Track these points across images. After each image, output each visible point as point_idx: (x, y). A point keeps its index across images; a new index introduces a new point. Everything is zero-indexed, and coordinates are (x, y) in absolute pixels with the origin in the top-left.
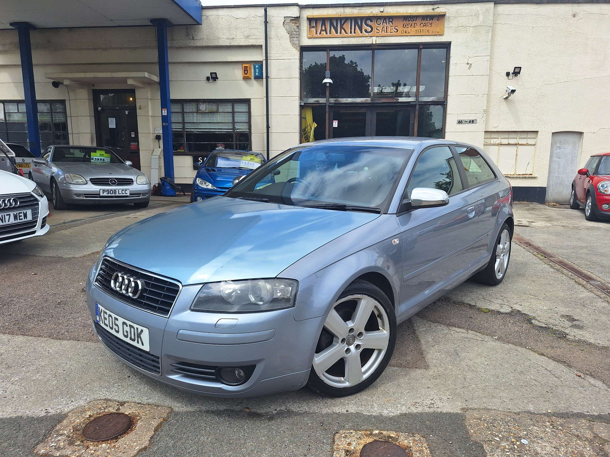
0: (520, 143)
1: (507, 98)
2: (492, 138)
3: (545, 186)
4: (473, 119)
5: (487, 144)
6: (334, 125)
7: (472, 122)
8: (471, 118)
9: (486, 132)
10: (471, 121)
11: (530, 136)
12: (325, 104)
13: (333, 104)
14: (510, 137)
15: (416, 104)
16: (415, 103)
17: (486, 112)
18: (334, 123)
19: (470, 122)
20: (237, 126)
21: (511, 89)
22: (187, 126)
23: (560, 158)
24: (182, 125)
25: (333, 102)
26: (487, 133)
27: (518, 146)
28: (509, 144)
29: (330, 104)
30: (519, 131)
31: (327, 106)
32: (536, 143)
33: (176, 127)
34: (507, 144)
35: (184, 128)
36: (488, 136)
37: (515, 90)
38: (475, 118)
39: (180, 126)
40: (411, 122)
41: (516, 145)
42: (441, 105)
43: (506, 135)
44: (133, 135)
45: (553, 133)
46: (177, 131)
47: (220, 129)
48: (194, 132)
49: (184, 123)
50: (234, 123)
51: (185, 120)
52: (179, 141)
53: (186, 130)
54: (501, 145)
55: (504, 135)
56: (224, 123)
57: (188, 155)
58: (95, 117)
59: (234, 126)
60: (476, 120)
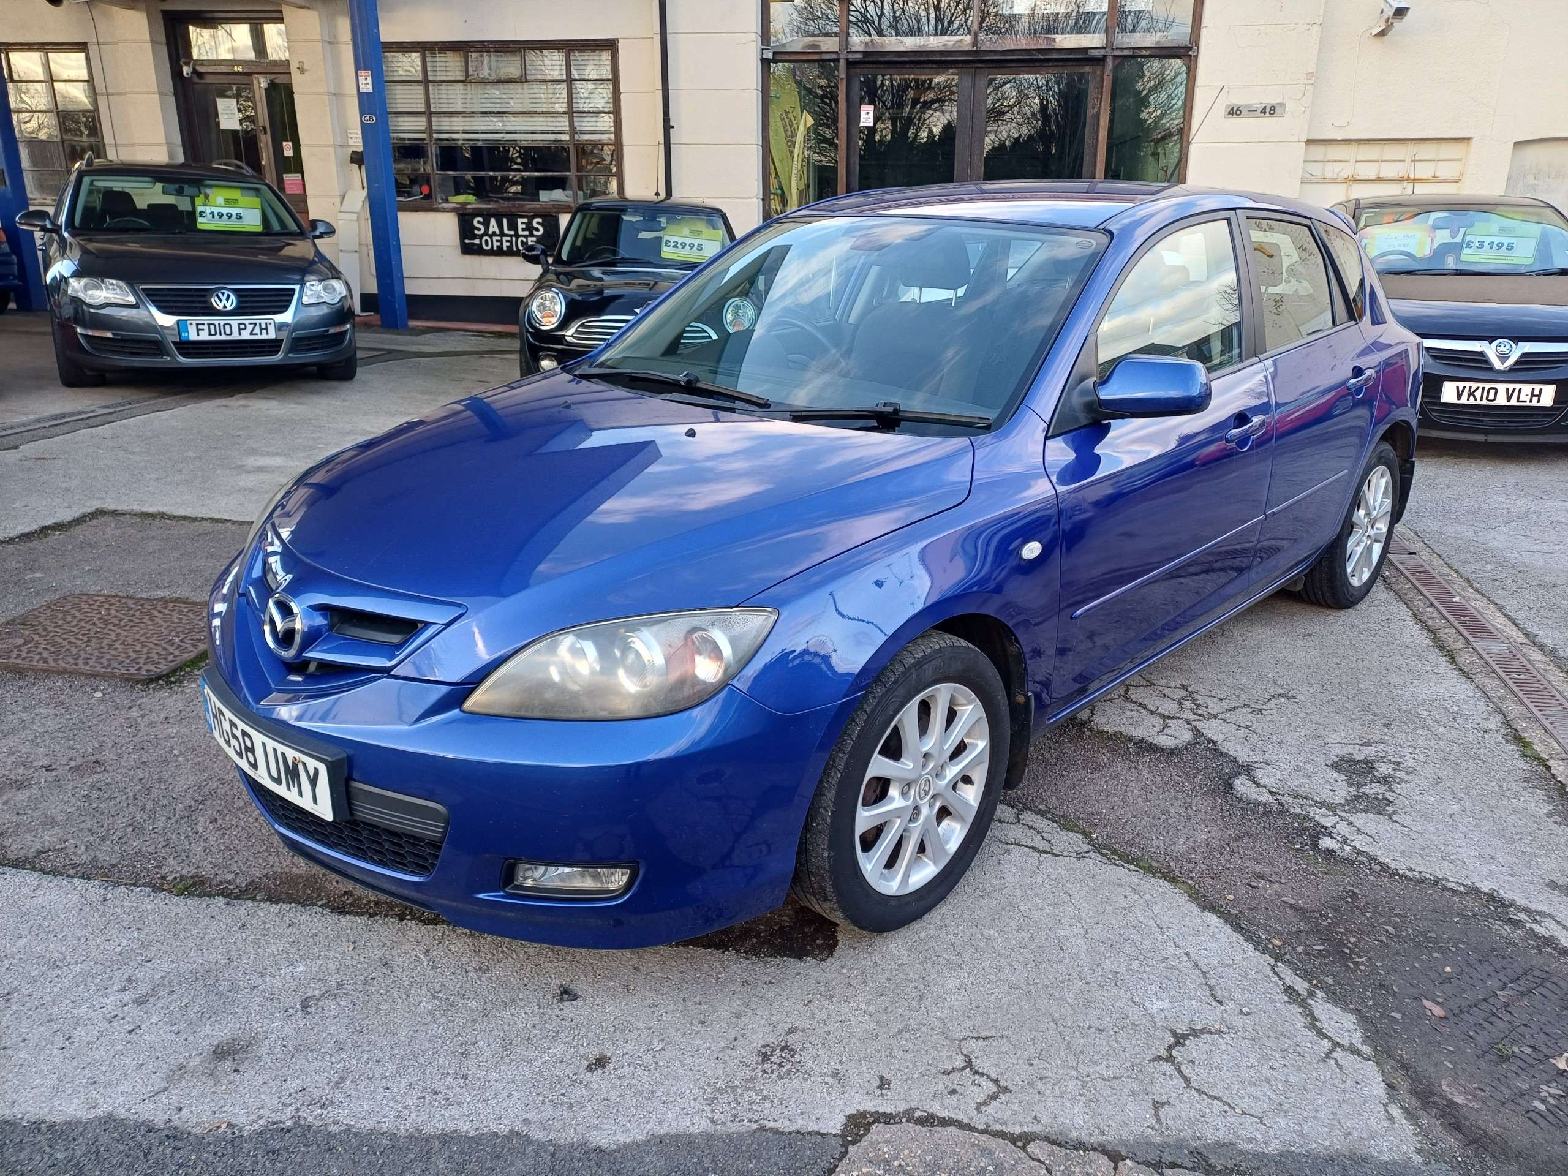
0: (1412, 176)
1: (1382, 34)
2: (1328, 161)
4: (1273, 102)
5: (1314, 179)
6: (862, 120)
7: (1271, 110)
8: (1269, 100)
9: (1310, 142)
10: (1268, 110)
11: (1447, 150)
12: (834, 56)
13: (859, 56)
14: (1385, 158)
15: (1105, 56)
16: (1102, 52)
17: (1315, 79)
18: (863, 114)
19: (1263, 112)
20: (581, 124)
21: (1396, 5)
22: (436, 123)
24: (424, 119)
25: (861, 49)
26: (1314, 147)
27: (1405, 185)
28: (1380, 179)
29: (850, 56)
30: (1412, 140)
31: (842, 63)
32: (1461, 174)
33: (409, 128)
34: (1374, 177)
35: (430, 129)
36: (1318, 152)
37: (1408, 9)
38: (1279, 101)
39: (421, 123)
40: (1091, 112)
42: (1179, 58)
43: (1373, 152)
44: (288, 152)
45: (1516, 144)
46: (409, 139)
47: (533, 132)
48: (460, 143)
49: (429, 114)
50: (571, 112)
51: (432, 106)
52: (418, 170)
53: (435, 136)
54: (1355, 181)
55: (1366, 152)
56: (543, 113)
57: (444, 210)
58: (176, 94)
59: (571, 122)
60: (1282, 105)
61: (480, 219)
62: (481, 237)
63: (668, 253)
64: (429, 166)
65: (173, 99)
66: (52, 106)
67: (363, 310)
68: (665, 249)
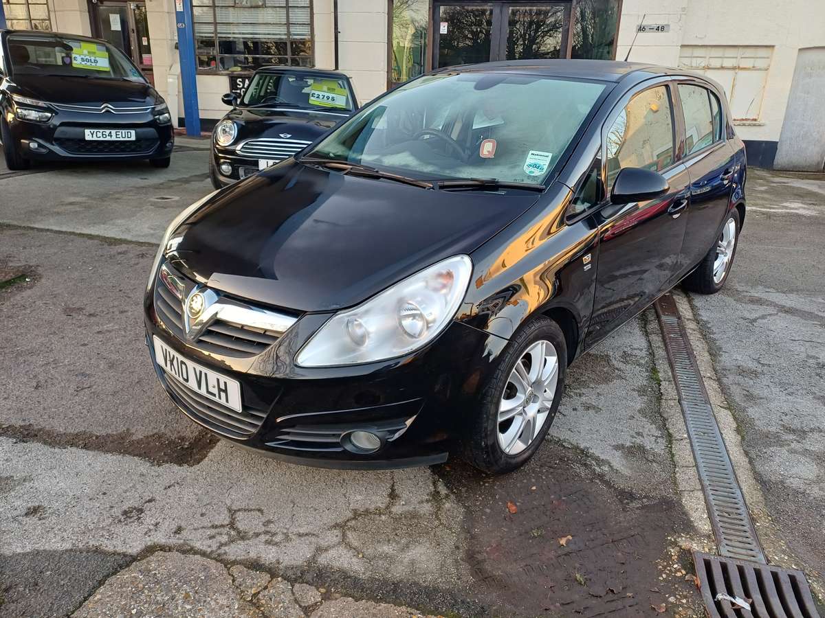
0: (741, 66)
2: (694, 57)
3: (776, 139)
4: (664, 24)
6: (441, 30)
7: (660, 29)
8: (661, 23)
9: (683, 46)
11: (760, 53)
14: (726, 56)
17: (685, 11)
18: (442, 27)
19: (658, 29)
20: (293, 30)
22: (219, 29)
23: (808, 93)
24: (213, 26)
26: (685, 49)
27: (737, 71)
28: (722, 68)
30: (742, 46)
32: (769, 66)
33: (206, 31)
34: (718, 67)
35: (216, 32)
36: (688, 52)
38: (666, 23)
41: (734, 68)
43: (719, 52)
44: (145, 43)
45: (800, 50)
46: (205, 37)
47: (269, 34)
48: (231, 39)
49: (215, 24)
50: (288, 24)
51: (217, 19)
52: (210, 53)
53: (219, 35)
54: (709, 68)
55: (715, 52)
56: (274, 24)
57: (222, 75)
58: (89, 12)
59: (288, 29)
60: (668, 25)
61: (241, 80)
62: (240, 89)
63: (313, 100)
64: (215, 51)
65: (88, 14)
66: (28, 17)
67: (179, 126)
68: (312, 98)
